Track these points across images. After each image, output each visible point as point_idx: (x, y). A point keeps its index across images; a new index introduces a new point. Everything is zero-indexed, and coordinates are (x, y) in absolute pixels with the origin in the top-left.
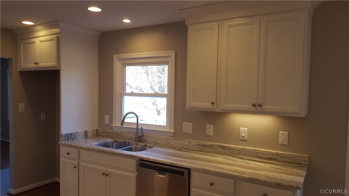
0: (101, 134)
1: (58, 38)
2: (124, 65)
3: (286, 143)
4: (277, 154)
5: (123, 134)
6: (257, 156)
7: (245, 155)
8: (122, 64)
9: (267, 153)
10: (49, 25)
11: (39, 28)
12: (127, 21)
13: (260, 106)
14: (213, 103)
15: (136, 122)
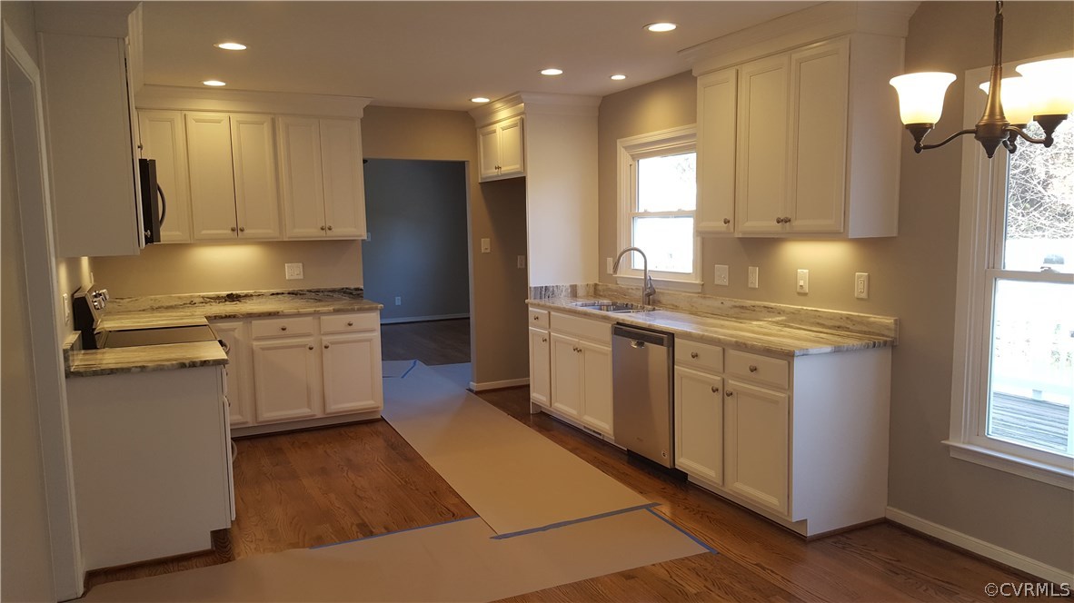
0: (601, 293)
1: (522, 121)
2: (636, 158)
3: (864, 295)
4: (848, 318)
5: (630, 291)
6: (818, 323)
7: (801, 322)
8: (632, 156)
9: (832, 317)
10: (512, 99)
11: (498, 105)
12: (619, 77)
13: (787, 221)
14: (726, 222)
15: (643, 268)
